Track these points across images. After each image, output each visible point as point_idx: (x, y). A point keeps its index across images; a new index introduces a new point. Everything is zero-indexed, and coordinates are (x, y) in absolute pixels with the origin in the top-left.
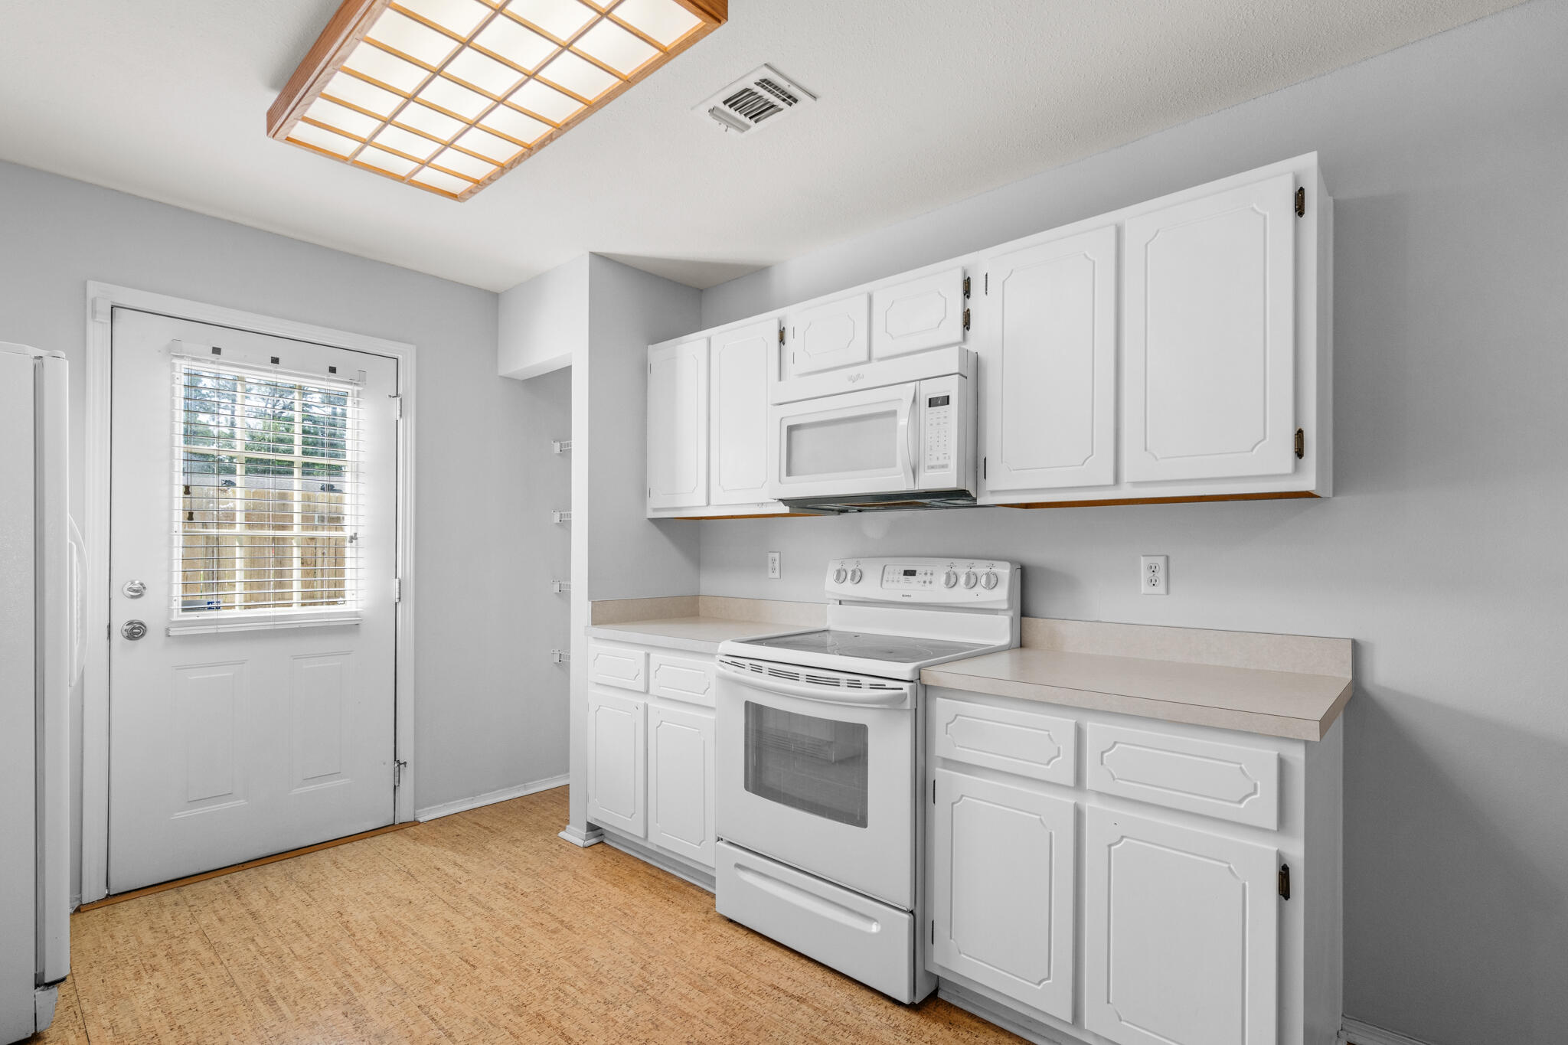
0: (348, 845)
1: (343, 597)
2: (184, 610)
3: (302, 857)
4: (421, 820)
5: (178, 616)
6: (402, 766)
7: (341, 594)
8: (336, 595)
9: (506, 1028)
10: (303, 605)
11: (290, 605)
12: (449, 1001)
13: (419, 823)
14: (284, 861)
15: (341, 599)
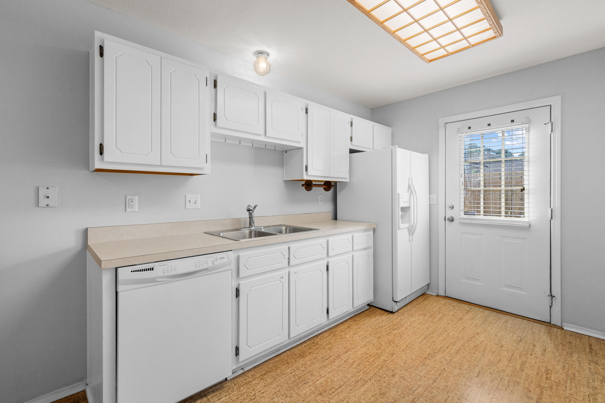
0: (521, 320)
1: (524, 214)
2: (465, 214)
3: (500, 314)
4: (565, 328)
5: (462, 216)
6: (553, 298)
7: (523, 213)
8: (521, 214)
9: (449, 397)
10: (506, 216)
11: (501, 216)
12: (452, 375)
13: (563, 329)
14: (494, 312)
15: (522, 215)
